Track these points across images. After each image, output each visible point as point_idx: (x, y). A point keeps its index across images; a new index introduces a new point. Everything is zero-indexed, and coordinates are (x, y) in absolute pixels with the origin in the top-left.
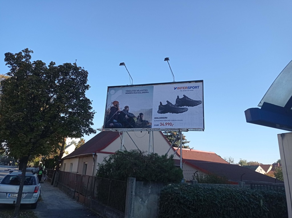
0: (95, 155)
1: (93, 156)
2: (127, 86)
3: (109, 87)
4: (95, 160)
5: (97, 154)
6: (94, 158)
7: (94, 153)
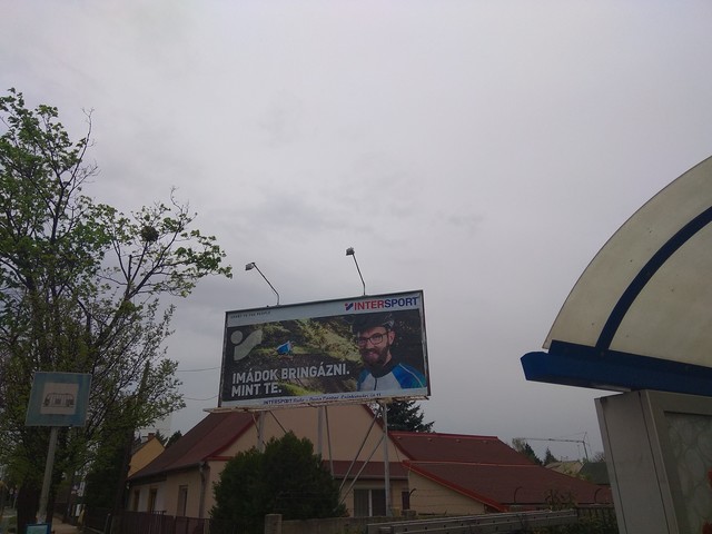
0: (206, 467)
1: (201, 470)
2: (268, 308)
3: (227, 313)
4: (204, 481)
5: (211, 464)
6: (202, 476)
7: (202, 463)
